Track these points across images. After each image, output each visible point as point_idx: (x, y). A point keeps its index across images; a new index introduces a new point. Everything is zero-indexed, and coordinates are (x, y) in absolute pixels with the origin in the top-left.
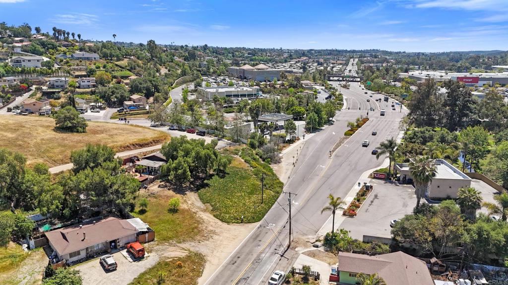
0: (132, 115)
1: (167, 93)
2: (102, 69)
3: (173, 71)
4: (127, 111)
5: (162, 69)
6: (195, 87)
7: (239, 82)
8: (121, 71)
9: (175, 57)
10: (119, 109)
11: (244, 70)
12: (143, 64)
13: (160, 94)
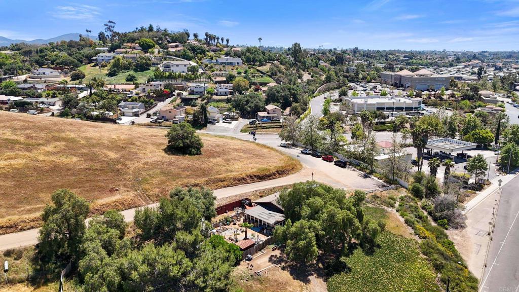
0: (264, 128)
1: (306, 104)
2: (243, 74)
3: (316, 77)
4: (259, 124)
5: (305, 74)
6: (340, 96)
7: (394, 91)
8: (262, 77)
9: (321, 61)
10: (251, 120)
11: (401, 76)
12: (285, 69)
13: (297, 104)
